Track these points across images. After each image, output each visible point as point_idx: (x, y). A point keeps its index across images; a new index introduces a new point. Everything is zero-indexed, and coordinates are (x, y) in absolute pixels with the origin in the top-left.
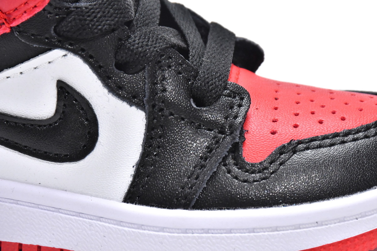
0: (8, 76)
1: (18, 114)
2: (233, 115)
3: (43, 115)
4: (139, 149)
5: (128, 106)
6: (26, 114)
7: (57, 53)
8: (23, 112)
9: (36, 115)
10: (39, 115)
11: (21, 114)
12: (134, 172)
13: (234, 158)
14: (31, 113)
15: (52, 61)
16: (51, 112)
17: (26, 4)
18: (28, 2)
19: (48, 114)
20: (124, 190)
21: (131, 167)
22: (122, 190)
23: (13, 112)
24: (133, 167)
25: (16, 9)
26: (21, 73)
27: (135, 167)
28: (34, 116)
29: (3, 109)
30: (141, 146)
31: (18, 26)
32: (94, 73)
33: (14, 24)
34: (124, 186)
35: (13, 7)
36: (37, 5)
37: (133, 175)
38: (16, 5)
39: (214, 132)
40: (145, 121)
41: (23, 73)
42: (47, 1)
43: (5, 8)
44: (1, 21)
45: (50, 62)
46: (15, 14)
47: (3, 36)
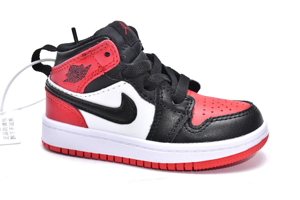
0: (103, 91)
1: (107, 106)
2: (188, 107)
5: (149, 103)
6: (110, 106)
7: (122, 83)
10: (115, 106)
12: (150, 128)
13: (188, 124)
16: (119, 105)
17: (110, 63)
20: (146, 135)
27: (151, 126)
32: (136, 90)
33: (106, 71)
35: (106, 65)
36: (115, 64)
37: (150, 130)
39: (181, 113)
40: (155, 109)
41: (109, 90)
42: (118, 62)
43: (103, 65)
44: (101, 70)
45: (119, 86)
46: (106, 68)
47: (102, 76)
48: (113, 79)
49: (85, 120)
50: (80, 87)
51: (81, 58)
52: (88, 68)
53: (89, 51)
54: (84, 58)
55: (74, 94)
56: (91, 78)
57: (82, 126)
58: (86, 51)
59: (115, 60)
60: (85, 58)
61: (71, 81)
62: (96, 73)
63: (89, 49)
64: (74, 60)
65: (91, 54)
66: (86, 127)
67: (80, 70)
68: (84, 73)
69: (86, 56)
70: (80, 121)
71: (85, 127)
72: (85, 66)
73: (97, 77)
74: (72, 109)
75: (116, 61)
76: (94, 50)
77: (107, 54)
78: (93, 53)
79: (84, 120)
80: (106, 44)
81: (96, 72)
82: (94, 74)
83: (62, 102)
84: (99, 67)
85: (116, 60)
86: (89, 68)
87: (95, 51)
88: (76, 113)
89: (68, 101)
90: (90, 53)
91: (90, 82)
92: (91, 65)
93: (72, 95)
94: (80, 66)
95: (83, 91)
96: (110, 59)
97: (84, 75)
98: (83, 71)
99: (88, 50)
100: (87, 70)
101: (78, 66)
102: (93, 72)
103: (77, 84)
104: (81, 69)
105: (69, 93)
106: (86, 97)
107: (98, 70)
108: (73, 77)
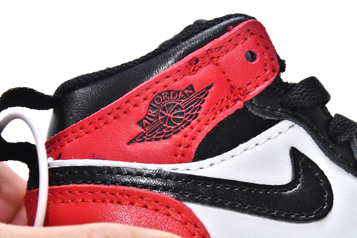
0: (245, 149)
7: (285, 124)
15: (282, 131)
16: (288, 179)
18: (260, 76)
19: (285, 181)
25: (250, 83)
26: (257, 145)
31: (251, 100)
41: (259, 144)
47: (238, 111)
48: (264, 118)
52: (204, 93)
53: (209, 50)
54: (194, 71)
56: (214, 118)
58: (200, 50)
60: (195, 69)
61: (154, 137)
62: (224, 104)
64: (168, 77)
65: (212, 58)
67: (184, 101)
68: (194, 107)
69: (199, 64)
76: (221, 47)
78: (215, 55)
80: (249, 30)
81: (222, 102)
86: (207, 95)
91: (212, 128)
92: (212, 84)
94: (183, 91)
97: (194, 113)
100: (202, 99)
101: (179, 92)
104: (187, 98)
106: (201, 168)
107: (228, 98)
108: (161, 123)
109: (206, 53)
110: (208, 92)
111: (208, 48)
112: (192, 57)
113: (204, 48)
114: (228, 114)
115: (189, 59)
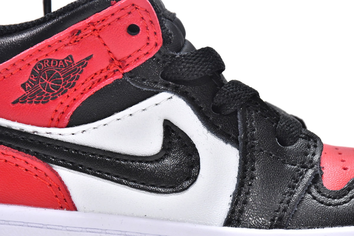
0: (118, 118)
1: (126, 152)
2: (312, 153)
3: (149, 152)
4: (235, 181)
6: (134, 152)
7: (164, 96)
8: (131, 151)
9: (143, 153)
10: (146, 152)
11: (129, 152)
12: (232, 201)
14: (139, 151)
15: (159, 103)
16: (157, 149)
17: (139, 51)
18: (141, 50)
19: (154, 151)
20: (224, 217)
21: (228, 196)
22: (222, 217)
23: (122, 151)
24: (231, 196)
25: (130, 56)
26: (131, 115)
27: (232, 196)
28: (141, 154)
29: (113, 149)
30: (236, 179)
31: (130, 72)
32: (195, 113)
33: (127, 70)
34: (224, 213)
35: (128, 55)
36: (149, 52)
37: (230, 204)
38: (130, 53)
39: (297, 166)
40: (239, 157)
41: (133, 114)
42: (159, 47)
43: (119, 56)
44: (115, 69)
45: (157, 105)
46: (128, 61)
47: (116, 82)
48: (142, 89)
49: (70, 191)
50: (60, 111)
51: (67, 41)
52: (83, 64)
53: (90, 23)
54: (75, 41)
55: (42, 131)
56: (90, 88)
57: (62, 208)
58: (82, 22)
59: (150, 42)
60: (77, 40)
61: (34, 100)
62: (103, 74)
63: (92, 18)
64: (49, 46)
65: (94, 30)
66: (73, 207)
67: (63, 69)
68: (72, 76)
69: (81, 35)
70: (56, 196)
71: (69, 209)
72: (77, 59)
73: (106, 84)
74: (36, 168)
75: (154, 44)
76: (103, 21)
77: (133, 30)
78: (97, 27)
79: (68, 193)
80: (133, 5)
81: (101, 72)
82: (98, 78)
83: (9, 153)
84: (112, 60)
85: (152, 42)
86: (86, 65)
87: (105, 23)
88: (47, 176)
89: (27, 148)
90: (92, 27)
91: (87, 97)
92: (92, 55)
93: (35, 133)
94: (63, 61)
95: (67, 122)
96: (139, 39)
97: (72, 82)
98: (70, 73)
99: (87, 21)
100: (81, 69)
101: (59, 61)
102: (96, 74)
103: (53, 106)
104: (65, 67)
105: (29, 128)
106: (73, 134)
107: (108, 68)
108: (40, 88)
109: (88, 25)
110: (87, 62)
111: (89, 21)
112: (73, 29)
113: (85, 22)
114: (105, 84)
115: (69, 31)
